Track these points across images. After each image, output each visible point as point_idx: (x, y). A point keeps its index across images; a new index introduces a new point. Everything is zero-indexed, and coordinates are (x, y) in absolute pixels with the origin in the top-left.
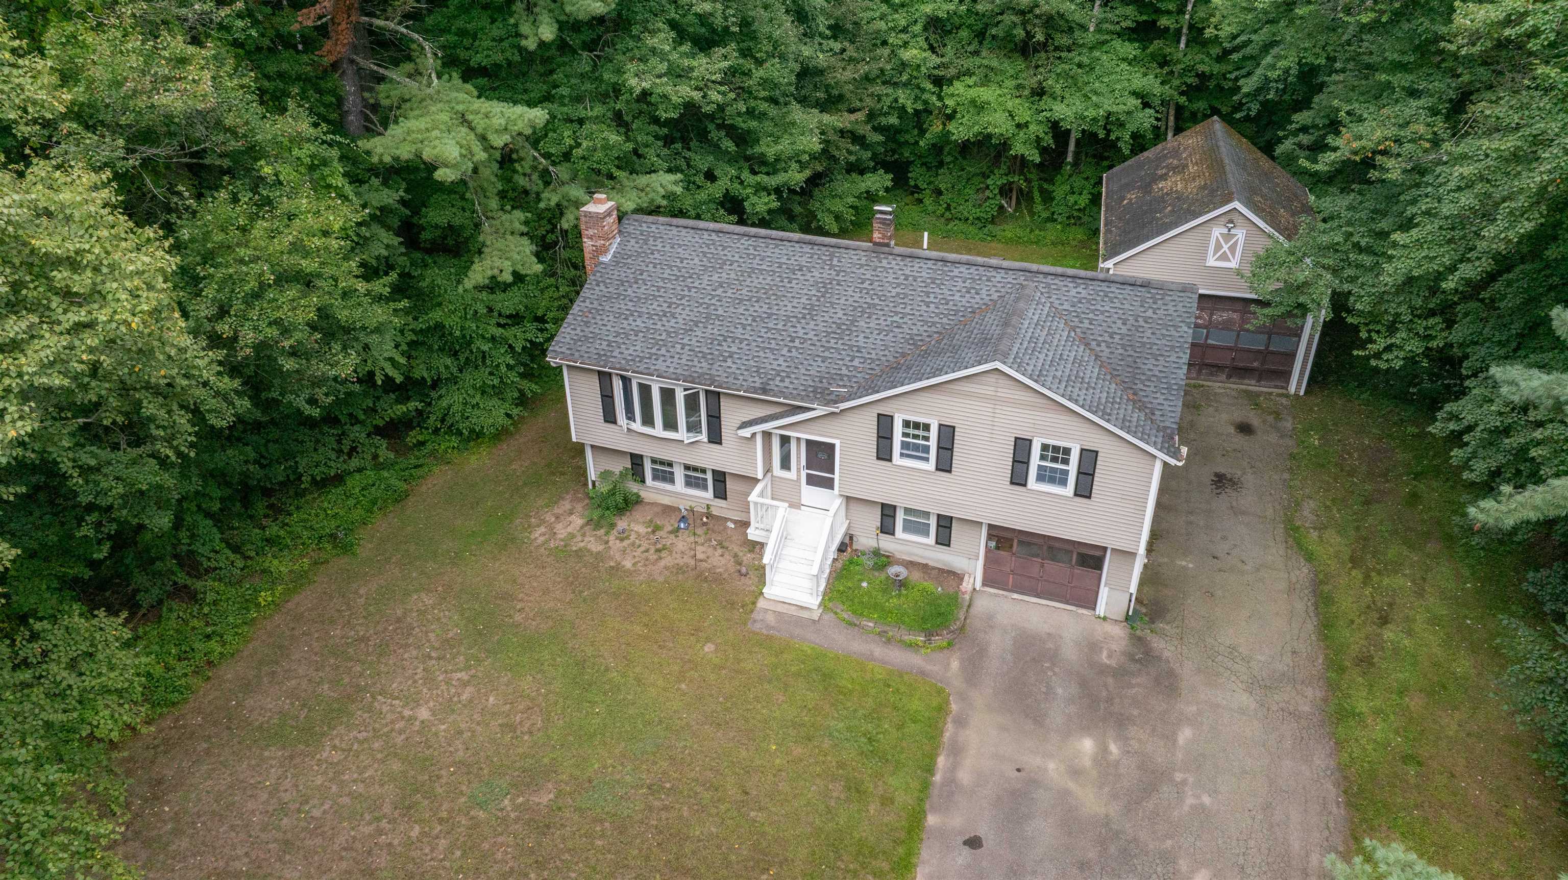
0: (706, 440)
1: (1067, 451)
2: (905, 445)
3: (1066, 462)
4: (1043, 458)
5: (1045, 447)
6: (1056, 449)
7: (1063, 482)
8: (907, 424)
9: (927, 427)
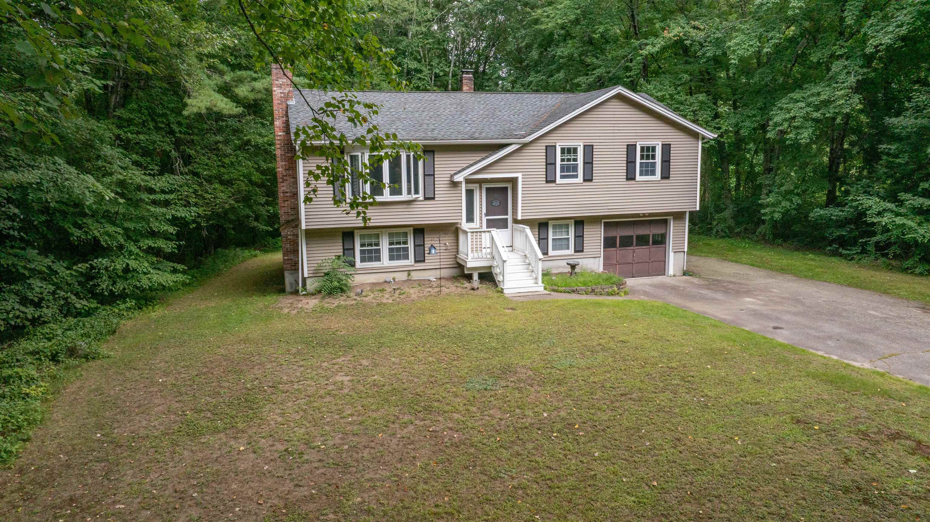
0: (422, 198)
1: (654, 149)
2: (562, 169)
3: (653, 157)
4: (642, 157)
5: (642, 149)
6: (648, 148)
7: (653, 173)
8: (563, 151)
9: (575, 150)
